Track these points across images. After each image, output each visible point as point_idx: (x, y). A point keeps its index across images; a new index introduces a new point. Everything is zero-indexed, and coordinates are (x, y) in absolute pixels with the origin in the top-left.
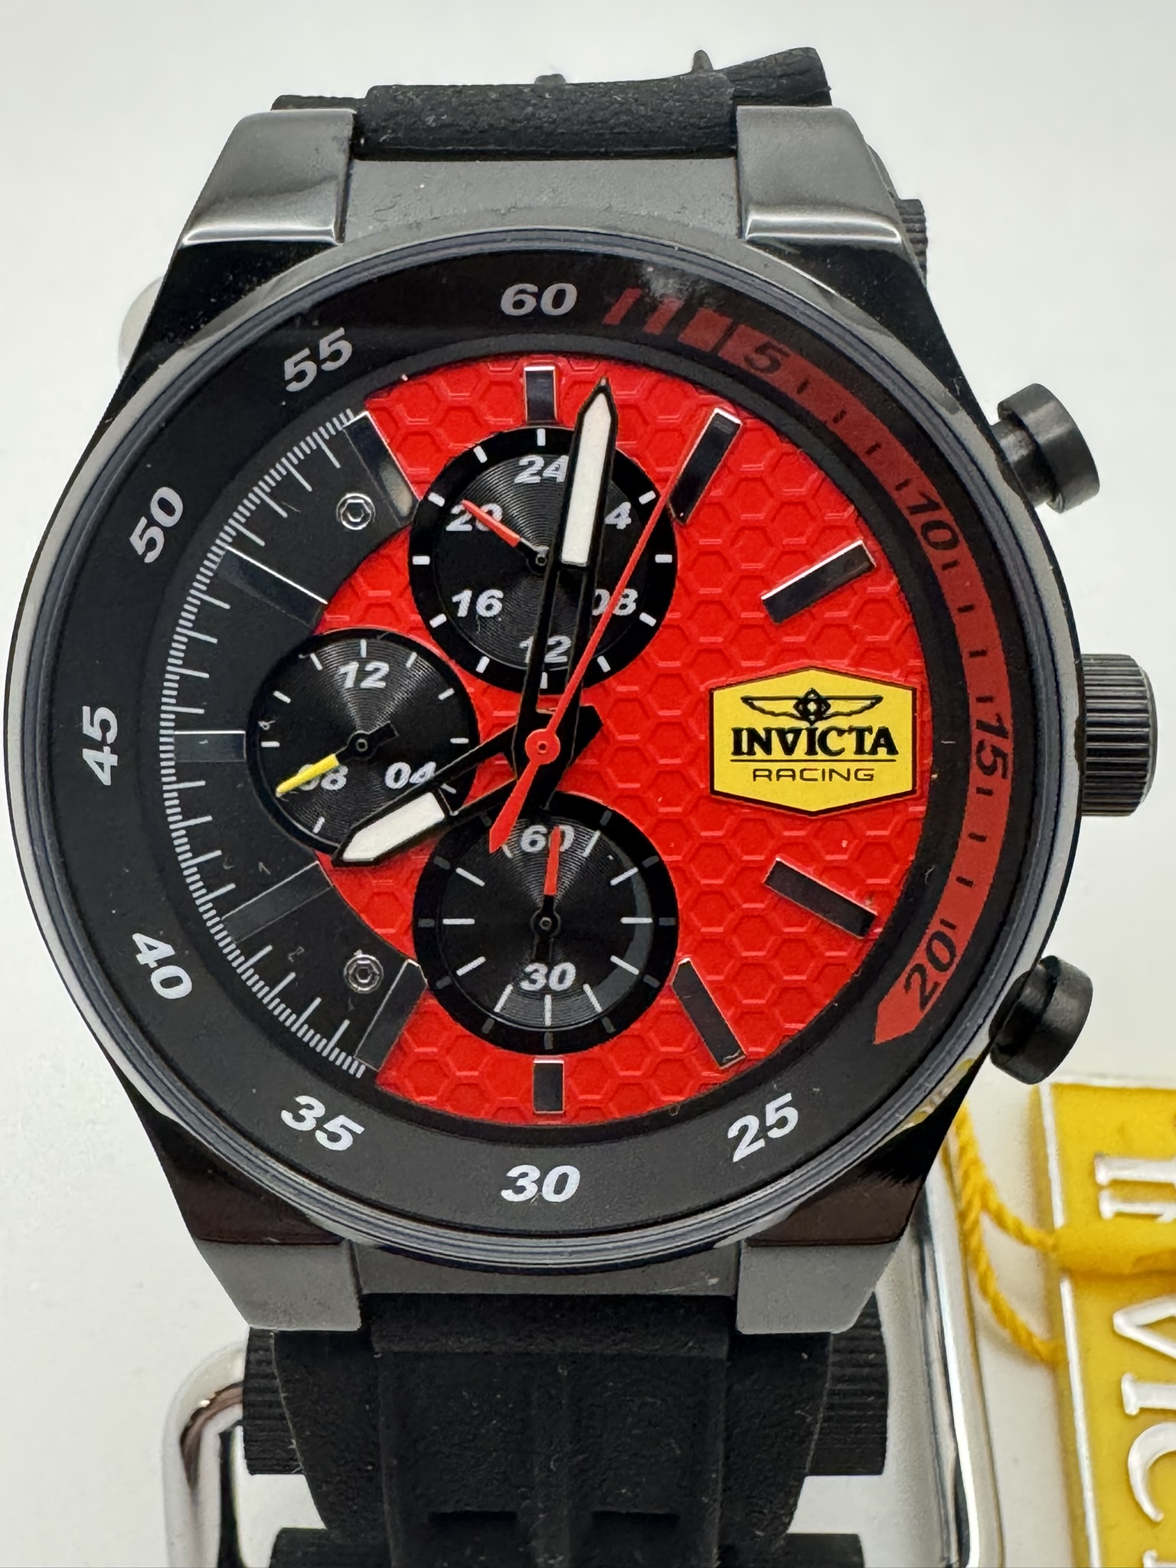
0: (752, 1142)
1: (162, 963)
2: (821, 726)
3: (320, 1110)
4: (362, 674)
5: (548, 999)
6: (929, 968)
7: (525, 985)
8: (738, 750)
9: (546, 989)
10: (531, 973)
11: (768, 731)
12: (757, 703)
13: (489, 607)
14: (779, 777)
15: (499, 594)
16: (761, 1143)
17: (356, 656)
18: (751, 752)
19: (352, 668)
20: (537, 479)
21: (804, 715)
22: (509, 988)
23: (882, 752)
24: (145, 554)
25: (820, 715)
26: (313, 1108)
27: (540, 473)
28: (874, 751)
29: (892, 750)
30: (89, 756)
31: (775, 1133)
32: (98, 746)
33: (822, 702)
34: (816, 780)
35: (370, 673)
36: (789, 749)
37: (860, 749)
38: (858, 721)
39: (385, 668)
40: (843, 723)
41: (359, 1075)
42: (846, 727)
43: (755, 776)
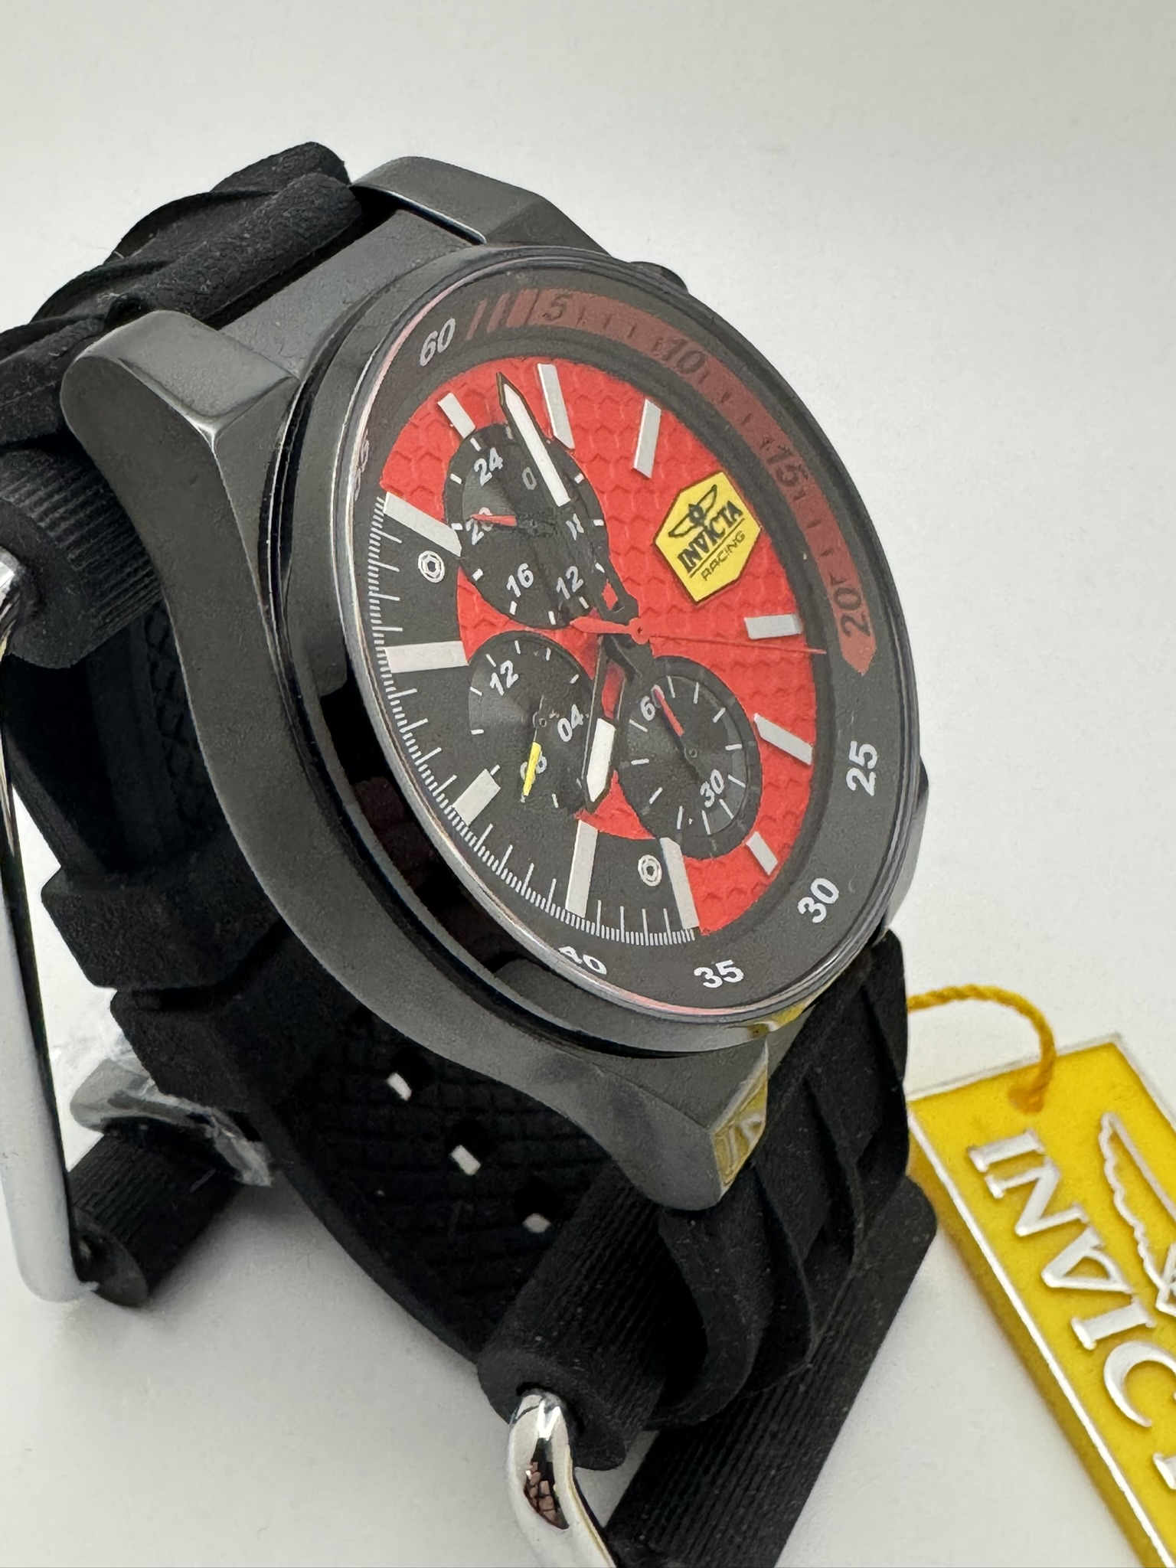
0: (868, 781)
2: (707, 522)
4: (503, 679)
5: (721, 801)
6: (849, 613)
7: (708, 804)
8: (689, 569)
9: (717, 797)
10: (705, 794)
12: (676, 533)
13: (527, 579)
14: (713, 569)
15: (525, 566)
16: (872, 776)
17: (491, 670)
18: (694, 564)
19: (495, 679)
20: (490, 475)
22: (703, 812)
23: (736, 516)
25: (703, 516)
27: (488, 470)
28: (734, 520)
29: (739, 513)
31: (872, 764)
33: (698, 508)
35: (506, 675)
36: (705, 548)
37: (730, 524)
38: (717, 507)
39: (508, 664)
40: (712, 514)
41: (694, 939)
42: (715, 515)
43: (705, 577)
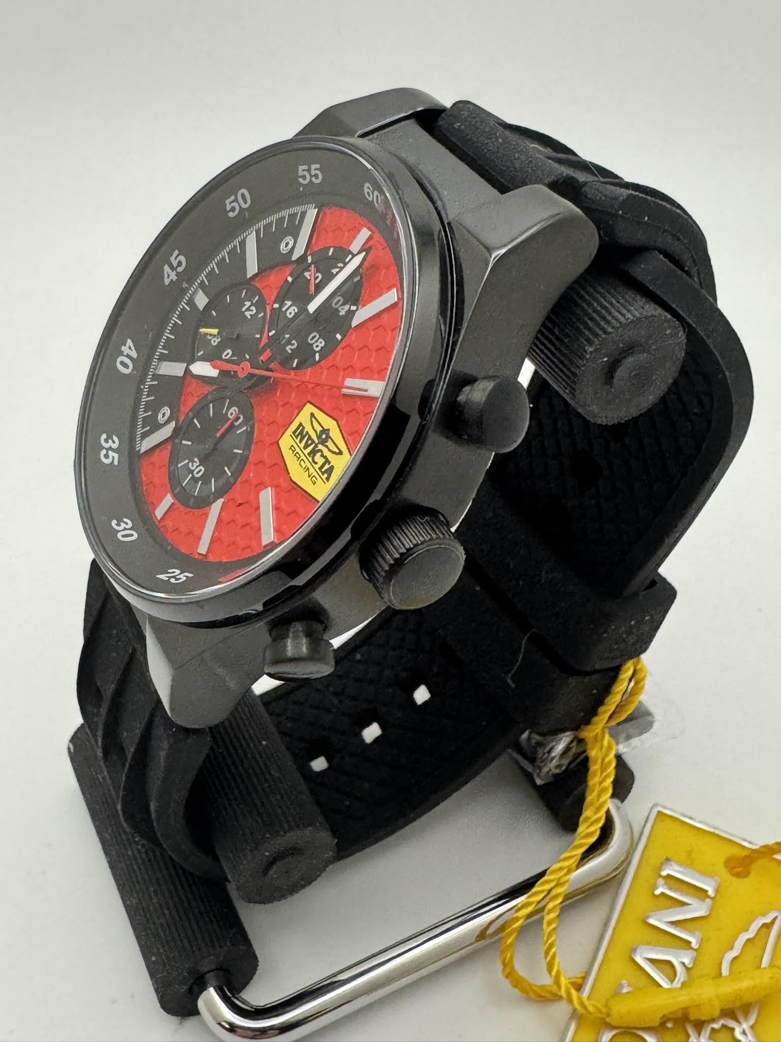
1: (128, 356)
2: (320, 447)
3: (115, 446)
11: (307, 433)
12: (313, 419)
18: (297, 437)
21: (319, 437)
23: (325, 476)
24: (229, 212)
26: (115, 443)
28: (323, 473)
29: (328, 479)
30: (167, 268)
32: (172, 268)
33: (328, 437)
34: (302, 467)
36: (306, 446)
42: (325, 455)
43: (291, 448)
